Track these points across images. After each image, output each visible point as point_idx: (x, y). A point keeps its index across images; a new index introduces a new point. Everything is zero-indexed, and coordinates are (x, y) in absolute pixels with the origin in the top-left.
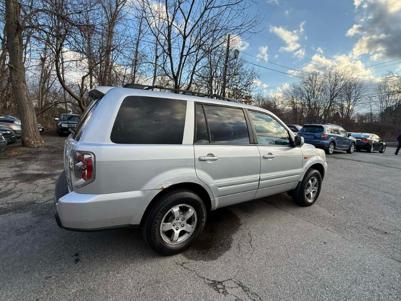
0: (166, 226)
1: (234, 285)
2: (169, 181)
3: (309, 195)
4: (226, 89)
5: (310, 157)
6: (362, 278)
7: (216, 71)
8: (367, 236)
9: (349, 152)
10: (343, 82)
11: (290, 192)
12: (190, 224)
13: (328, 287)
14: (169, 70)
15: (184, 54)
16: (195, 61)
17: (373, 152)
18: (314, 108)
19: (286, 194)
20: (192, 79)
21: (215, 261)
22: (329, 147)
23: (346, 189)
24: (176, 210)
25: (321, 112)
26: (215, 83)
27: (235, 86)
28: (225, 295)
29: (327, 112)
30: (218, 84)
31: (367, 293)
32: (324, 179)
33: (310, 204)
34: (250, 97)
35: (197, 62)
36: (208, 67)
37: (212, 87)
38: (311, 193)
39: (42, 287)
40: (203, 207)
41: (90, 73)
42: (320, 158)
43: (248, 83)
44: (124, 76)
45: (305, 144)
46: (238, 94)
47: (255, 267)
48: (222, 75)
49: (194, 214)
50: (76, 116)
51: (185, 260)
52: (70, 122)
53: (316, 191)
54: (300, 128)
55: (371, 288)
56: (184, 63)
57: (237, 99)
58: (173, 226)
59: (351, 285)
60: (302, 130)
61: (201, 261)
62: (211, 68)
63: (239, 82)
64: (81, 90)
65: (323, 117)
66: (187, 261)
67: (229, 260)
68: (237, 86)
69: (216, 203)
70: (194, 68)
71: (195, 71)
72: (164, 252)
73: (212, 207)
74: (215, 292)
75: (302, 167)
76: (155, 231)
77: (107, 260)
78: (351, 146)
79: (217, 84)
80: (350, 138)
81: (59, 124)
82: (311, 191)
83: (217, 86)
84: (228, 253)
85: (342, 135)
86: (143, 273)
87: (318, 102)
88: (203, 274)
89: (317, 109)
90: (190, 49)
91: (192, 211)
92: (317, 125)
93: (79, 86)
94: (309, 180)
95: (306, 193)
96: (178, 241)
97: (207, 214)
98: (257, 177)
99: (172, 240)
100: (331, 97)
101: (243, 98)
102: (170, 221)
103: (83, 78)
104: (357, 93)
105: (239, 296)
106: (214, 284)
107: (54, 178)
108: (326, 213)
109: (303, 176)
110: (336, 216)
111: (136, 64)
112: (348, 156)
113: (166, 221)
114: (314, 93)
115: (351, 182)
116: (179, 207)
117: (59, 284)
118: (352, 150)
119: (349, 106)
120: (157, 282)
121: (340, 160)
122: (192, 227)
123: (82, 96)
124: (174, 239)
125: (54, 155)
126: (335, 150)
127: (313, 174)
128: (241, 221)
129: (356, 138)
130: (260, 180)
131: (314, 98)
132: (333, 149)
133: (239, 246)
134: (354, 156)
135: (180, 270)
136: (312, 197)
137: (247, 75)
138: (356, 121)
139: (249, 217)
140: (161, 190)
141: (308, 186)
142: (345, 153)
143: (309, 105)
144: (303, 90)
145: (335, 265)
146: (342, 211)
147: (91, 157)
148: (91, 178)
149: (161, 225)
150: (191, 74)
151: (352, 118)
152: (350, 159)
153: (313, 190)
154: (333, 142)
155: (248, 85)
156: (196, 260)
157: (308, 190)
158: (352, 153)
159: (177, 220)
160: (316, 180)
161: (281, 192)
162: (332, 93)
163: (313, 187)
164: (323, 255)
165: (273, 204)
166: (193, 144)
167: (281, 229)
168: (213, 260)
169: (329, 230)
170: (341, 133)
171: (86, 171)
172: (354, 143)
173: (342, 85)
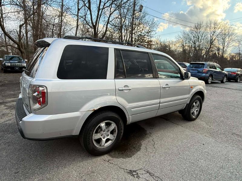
0: (96, 136)
1: (144, 172)
2: (98, 105)
3: (193, 113)
4: (133, 35)
5: (195, 86)
6: (226, 165)
7: (125, 21)
8: (231, 139)
9: (222, 82)
10: (220, 30)
11: (181, 111)
12: (113, 134)
13: (204, 171)
14: (89, 21)
15: (100, 8)
16: (109, 13)
17: (240, 82)
18: (199, 49)
19: (178, 112)
20: (107, 27)
22: (208, 79)
23: (219, 109)
24: (103, 125)
25: (204, 52)
26: (125, 30)
27: (140, 33)
28: (138, 179)
29: (207, 52)
30: (127, 31)
31: (229, 174)
32: (204, 102)
33: (194, 120)
34: (151, 41)
35: (110, 14)
36: (119, 18)
37: (122, 33)
38: (195, 112)
39: (14, 179)
40: (121, 122)
41: (26, 22)
42: (202, 88)
43: (150, 30)
44: (54, 25)
45: (191, 77)
46: (142, 39)
47: (157, 161)
48: (130, 24)
49: (115, 127)
50: (16, 57)
51: (110, 158)
52: (11, 61)
53: (199, 110)
54: (188, 64)
55: (232, 171)
56: (101, 15)
57: (141, 43)
58: (101, 135)
59: (219, 170)
60: (190, 67)
61: (121, 158)
62: (121, 18)
63: (143, 30)
64: (19, 36)
65: (205, 56)
66: (111, 159)
67: (140, 157)
68: (141, 32)
69: (130, 119)
70: (109, 19)
71: (109, 21)
72: (95, 153)
73: (128, 122)
74: (131, 177)
75: (189, 94)
76: (89, 139)
77: (56, 160)
78: (224, 78)
79: (125, 31)
80: (224, 72)
81: (3, 63)
82: (195, 110)
83: (126, 33)
84: (139, 153)
85: (218, 70)
86: (82, 167)
87: (201, 45)
88: (123, 166)
90: (105, 4)
91: (114, 126)
92: (200, 63)
93: (18, 33)
94: (193, 103)
95: (192, 112)
96: (105, 145)
97: (124, 127)
98: (157, 101)
99: (100, 146)
100: (211, 41)
101: (146, 42)
102: (99, 133)
103: (21, 26)
104: (230, 38)
105: (147, 179)
106: (131, 172)
107: (7, 104)
108: (205, 125)
109: (189, 100)
110: (212, 127)
111: (62, 15)
112: (222, 85)
113: (97, 132)
114: (198, 38)
115: (223, 104)
116: (106, 123)
117: (25, 176)
118: (225, 80)
119: (224, 48)
120: (93, 172)
121: (216, 88)
122: (114, 136)
123: (20, 40)
124: (102, 145)
125: (3, 88)
126: (212, 81)
127: (197, 98)
128: (147, 131)
129: (228, 72)
130: (160, 103)
131: (198, 41)
132: (211, 80)
133: (146, 148)
134: (225, 85)
135: (107, 164)
136: (195, 114)
137: (148, 24)
138: (229, 59)
139: (152, 129)
140: (94, 111)
141: (193, 107)
142: (220, 83)
143: (195, 47)
144: (191, 35)
145: (209, 158)
146: (216, 124)
147: (44, 89)
148: (45, 104)
149: (93, 135)
150: (106, 23)
151: (226, 57)
152: (223, 87)
153: (197, 110)
154: (211, 75)
155: (149, 32)
156: (117, 158)
157: (193, 109)
158: (224, 83)
159: (104, 131)
160: (198, 103)
161: (175, 111)
162: (212, 38)
163: (196, 107)
164: (202, 152)
165: (169, 120)
166: (114, 79)
167: (175, 136)
168: (129, 157)
169: (206, 136)
170: (217, 68)
171: (41, 99)
172: (226, 75)
173: (219, 32)
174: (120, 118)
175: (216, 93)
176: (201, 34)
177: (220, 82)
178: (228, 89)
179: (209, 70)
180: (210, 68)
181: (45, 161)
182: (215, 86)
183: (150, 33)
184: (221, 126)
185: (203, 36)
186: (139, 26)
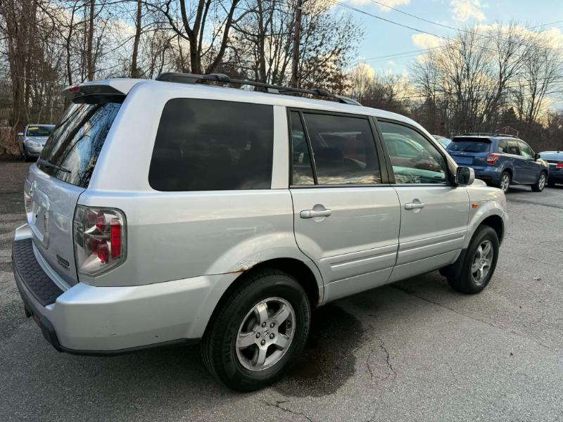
0: (244, 340)
5: (475, 206)
7: (271, 19)
9: (535, 188)
10: (523, 47)
11: (446, 270)
12: (284, 333)
14: (178, 18)
18: (469, 100)
19: (438, 272)
20: (225, 37)
21: (333, 396)
22: (501, 179)
24: (261, 308)
25: (482, 107)
26: (271, 45)
27: (313, 54)
29: (492, 108)
30: (276, 47)
33: (478, 291)
34: (344, 77)
35: (235, 2)
38: (482, 269)
42: (496, 205)
43: (340, 47)
47: (403, 401)
49: (290, 314)
51: (280, 397)
53: (490, 265)
58: (257, 337)
61: (309, 397)
63: (321, 44)
66: (283, 398)
67: (358, 392)
68: (317, 52)
69: (327, 291)
70: (231, 15)
71: (233, 20)
72: (242, 385)
73: (321, 301)
75: (468, 223)
76: (229, 347)
77: (139, 407)
78: (539, 178)
79: (273, 47)
80: (540, 161)
82: (480, 266)
83: (275, 52)
84: (351, 381)
85: (525, 156)
87: (475, 87)
89: (473, 101)
91: (287, 310)
92: (480, 137)
94: (477, 247)
95: (473, 270)
96: (265, 364)
97: (312, 315)
98: (392, 243)
99: (254, 364)
100: (501, 78)
101: (330, 80)
102: (251, 330)
104: (549, 71)
108: (507, 304)
109: (469, 239)
110: (525, 308)
112: (534, 197)
113: (245, 330)
114: (468, 70)
115: (544, 247)
116: (268, 304)
118: (542, 183)
119: (534, 97)
121: (522, 206)
122: (288, 338)
124: (259, 362)
126: (511, 186)
127: (486, 235)
128: (363, 324)
129: (549, 161)
130: (398, 249)
131: (468, 78)
132: (507, 184)
133: (368, 367)
134: (544, 196)
135: (276, 413)
136: (482, 276)
137: (337, 29)
138: (546, 126)
139: (376, 317)
140: (240, 273)
141: (476, 256)
142: (529, 191)
143: (459, 93)
144: (448, 61)
145: (530, 387)
146: (534, 300)
147: (118, 219)
148: (120, 257)
149: (238, 337)
150: (224, 26)
151: (539, 119)
152: (539, 202)
153: (484, 264)
154: (508, 171)
155: (339, 52)
156: (299, 396)
157: (476, 264)
158: (540, 191)
159: (263, 326)
160: (489, 246)
161: (432, 269)
162: (502, 70)
163: (485, 259)
164: (511, 375)
165: (414, 292)
166: (289, 188)
167: (436, 336)
168: (329, 394)
169: (515, 333)
170: (523, 153)
171: (109, 244)
172: (545, 171)
173: (521, 54)
174: (302, 290)
175: (524, 218)
176: (476, 59)
177: (529, 188)
178: (552, 206)
179: (501, 157)
180: (505, 151)
181: (109, 409)
182: (518, 199)
183: (340, 55)
184: (548, 306)
185: (481, 62)
186: (311, 34)
